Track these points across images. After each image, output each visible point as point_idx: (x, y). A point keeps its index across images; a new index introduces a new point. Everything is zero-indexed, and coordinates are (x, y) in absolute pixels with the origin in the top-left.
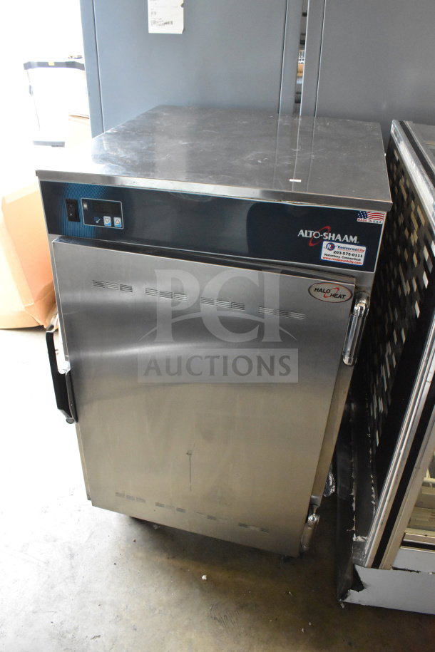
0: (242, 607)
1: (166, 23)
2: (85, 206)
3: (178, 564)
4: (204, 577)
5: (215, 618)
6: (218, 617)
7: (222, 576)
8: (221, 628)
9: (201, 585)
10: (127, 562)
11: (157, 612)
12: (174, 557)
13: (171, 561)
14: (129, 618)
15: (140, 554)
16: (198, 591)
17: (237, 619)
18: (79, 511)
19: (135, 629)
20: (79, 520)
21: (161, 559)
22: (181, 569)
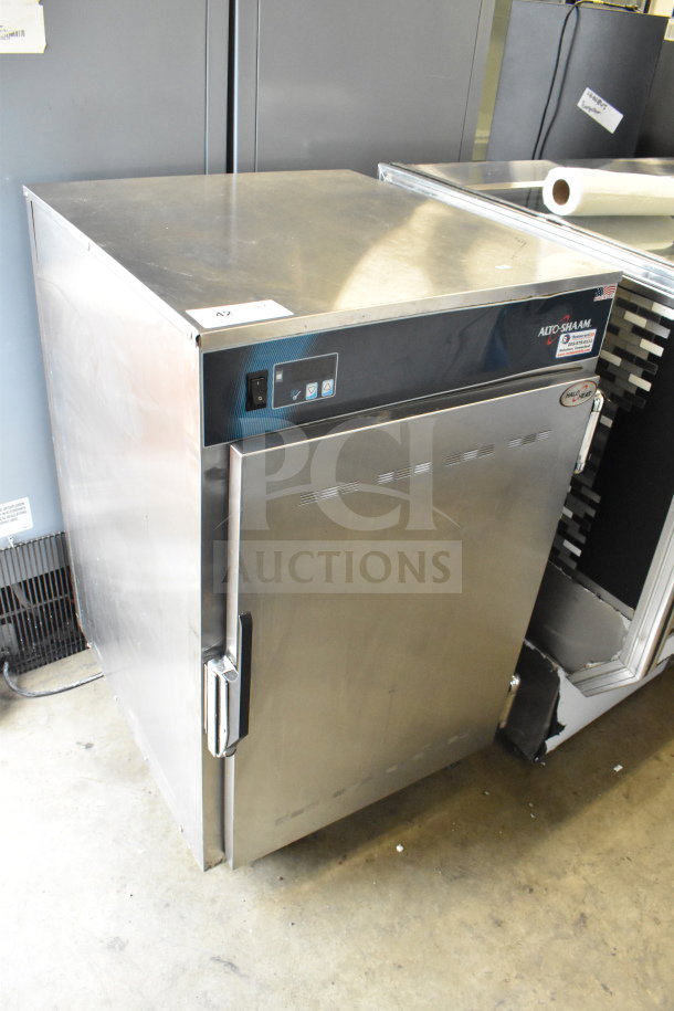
0: (464, 844)
1: (12, 35)
2: (279, 377)
3: (358, 859)
4: (399, 849)
5: (455, 878)
6: (456, 874)
7: (412, 832)
8: (471, 882)
9: (406, 858)
10: (303, 909)
11: (397, 927)
12: (345, 857)
13: (347, 863)
14: (379, 963)
15: (306, 886)
16: (409, 868)
17: (474, 860)
18: (167, 905)
19: (400, 967)
20: (182, 917)
21: (335, 870)
22: (367, 861)
